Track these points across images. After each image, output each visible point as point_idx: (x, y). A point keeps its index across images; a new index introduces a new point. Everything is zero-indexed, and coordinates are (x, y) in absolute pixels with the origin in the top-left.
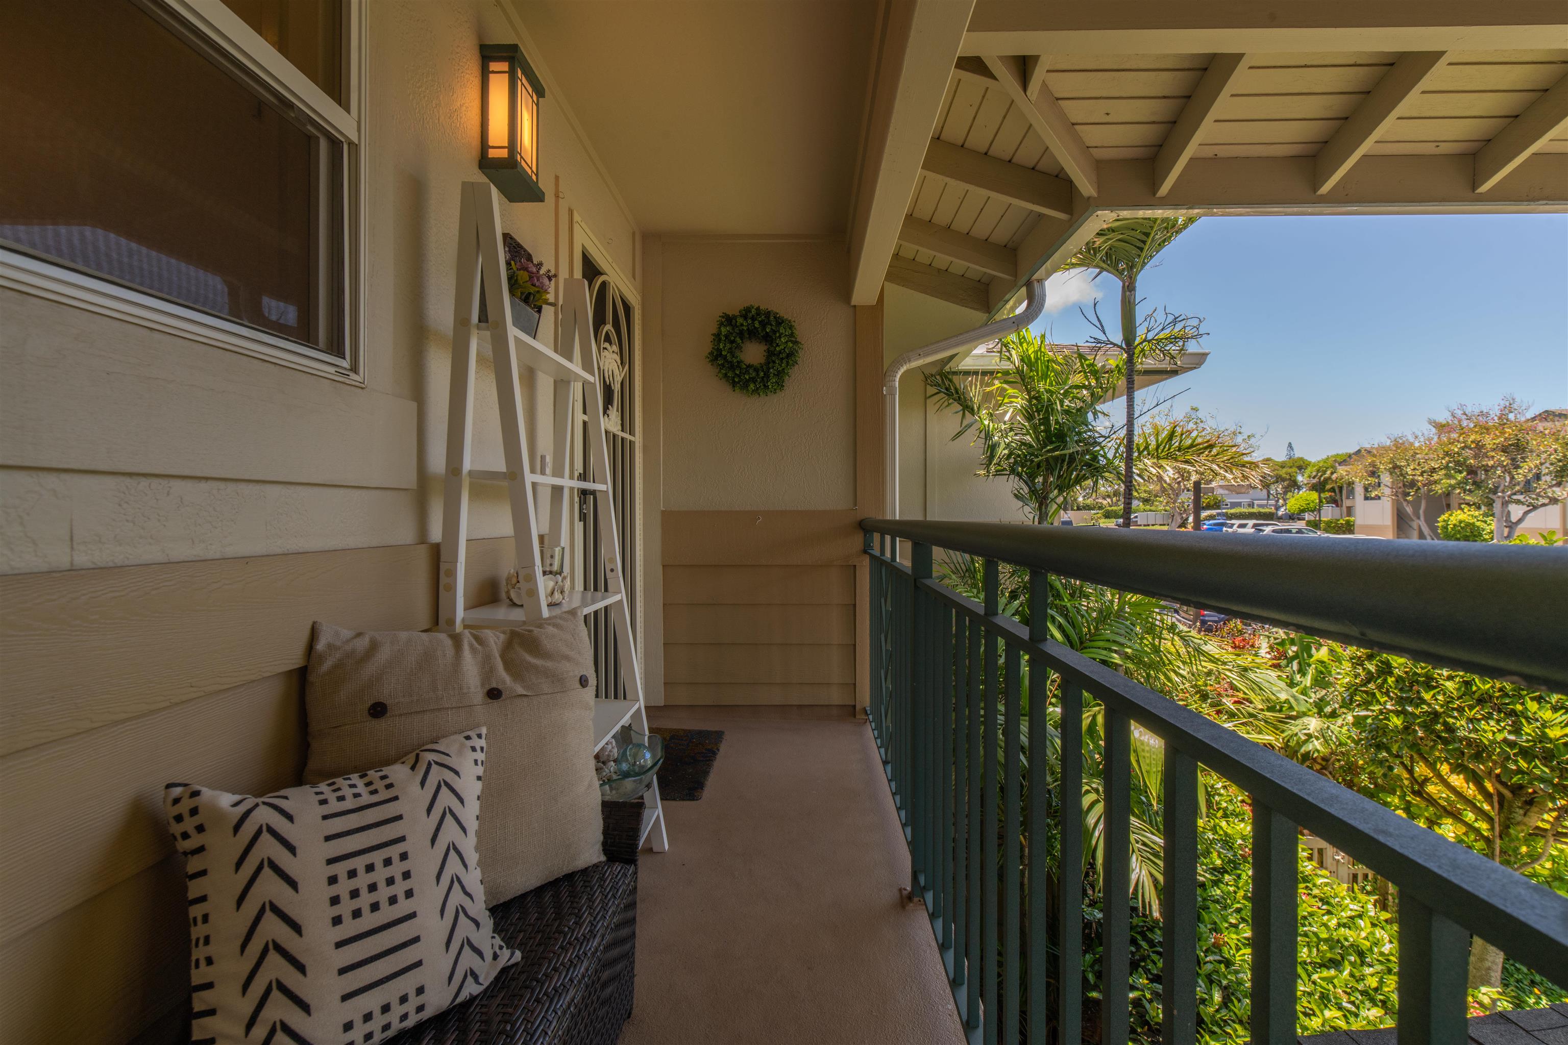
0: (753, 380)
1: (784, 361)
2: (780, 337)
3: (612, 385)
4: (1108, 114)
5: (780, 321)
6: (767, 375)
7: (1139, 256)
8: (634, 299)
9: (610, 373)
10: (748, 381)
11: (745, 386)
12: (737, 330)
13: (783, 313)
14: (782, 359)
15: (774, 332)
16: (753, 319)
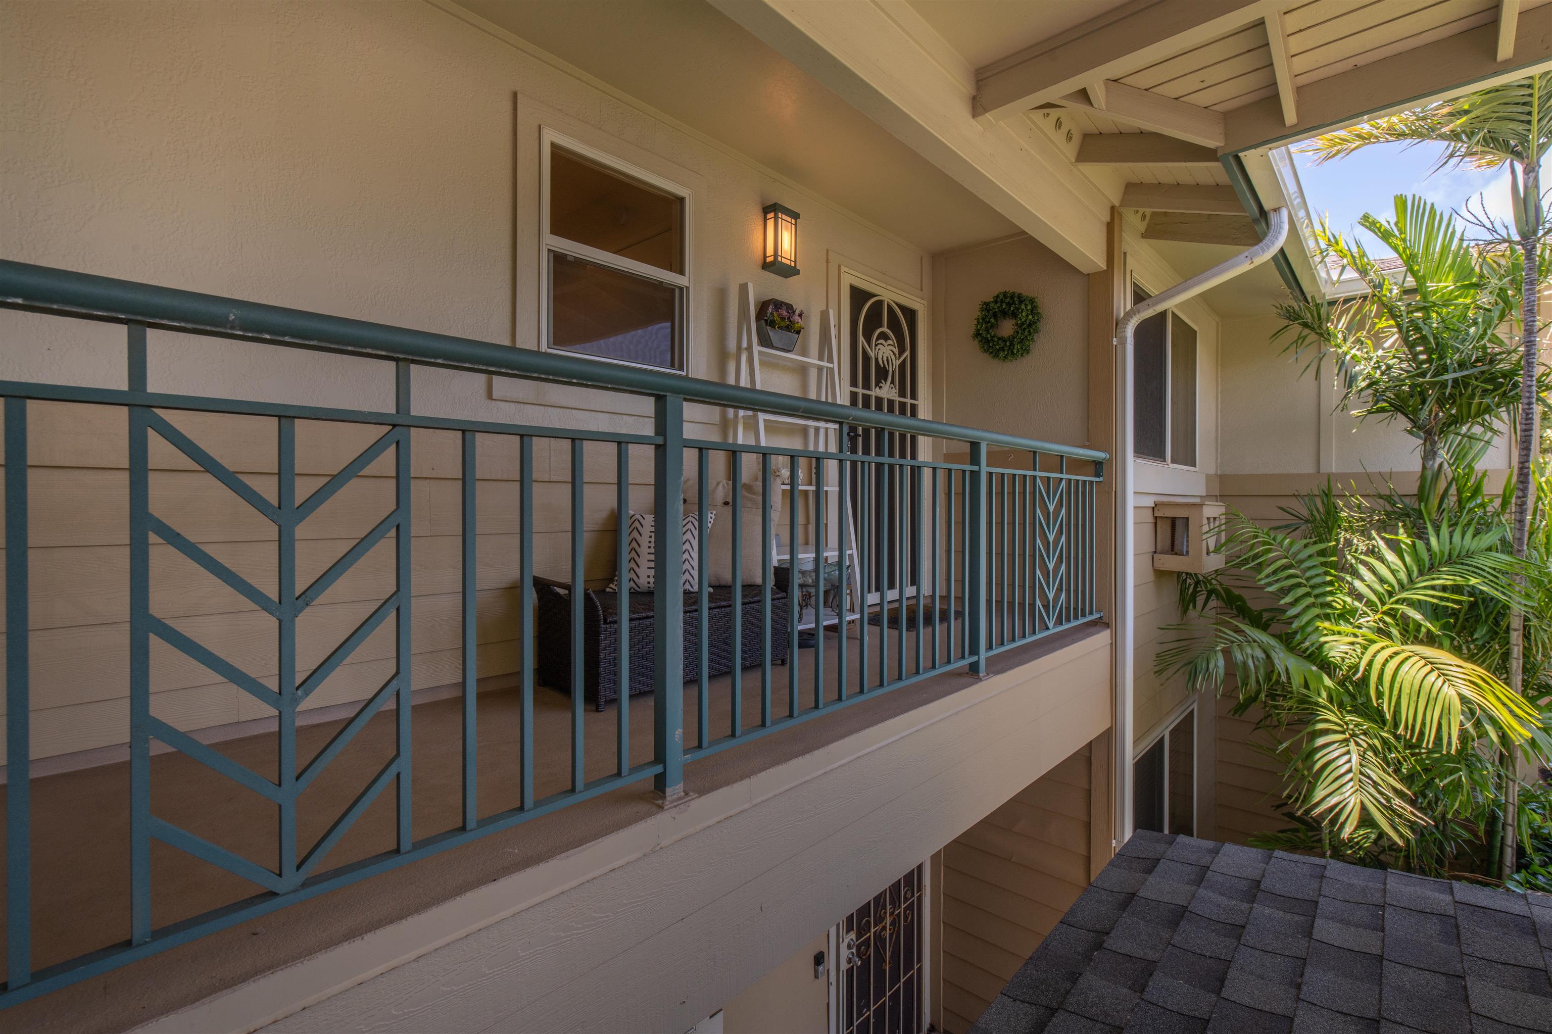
0: (1002, 349)
1: (1027, 331)
2: (1022, 312)
3: (887, 366)
4: (1202, 81)
5: (1021, 299)
6: (1012, 344)
7: (1529, 130)
8: (919, 305)
9: (885, 359)
10: (998, 350)
11: (996, 356)
12: (991, 313)
13: (1027, 292)
14: (1025, 329)
15: (1018, 309)
16: (1002, 302)
